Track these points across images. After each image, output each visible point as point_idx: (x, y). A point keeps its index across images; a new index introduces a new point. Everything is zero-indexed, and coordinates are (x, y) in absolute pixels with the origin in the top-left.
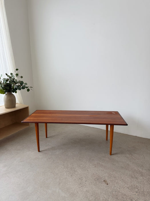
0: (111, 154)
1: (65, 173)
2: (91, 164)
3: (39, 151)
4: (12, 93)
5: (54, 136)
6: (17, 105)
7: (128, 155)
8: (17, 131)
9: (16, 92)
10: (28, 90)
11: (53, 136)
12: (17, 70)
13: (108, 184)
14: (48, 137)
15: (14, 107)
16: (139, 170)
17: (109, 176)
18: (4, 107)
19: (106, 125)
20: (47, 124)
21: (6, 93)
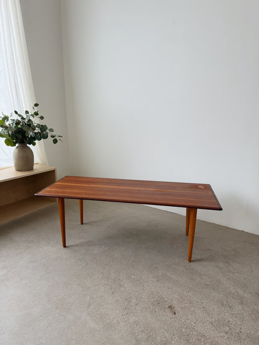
0: (190, 261)
1: (103, 287)
2: (151, 276)
3: (65, 246)
4: (28, 145)
5: (95, 222)
6: (35, 167)
7: (221, 265)
8: (35, 211)
9: (34, 144)
10: (55, 141)
11: (93, 222)
12: (36, 105)
13: (175, 313)
14: (85, 224)
15: (31, 169)
16: (238, 292)
17: (181, 299)
18: (14, 169)
19: (186, 208)
20: (84, 200)
21: (17, 145)
